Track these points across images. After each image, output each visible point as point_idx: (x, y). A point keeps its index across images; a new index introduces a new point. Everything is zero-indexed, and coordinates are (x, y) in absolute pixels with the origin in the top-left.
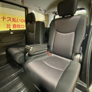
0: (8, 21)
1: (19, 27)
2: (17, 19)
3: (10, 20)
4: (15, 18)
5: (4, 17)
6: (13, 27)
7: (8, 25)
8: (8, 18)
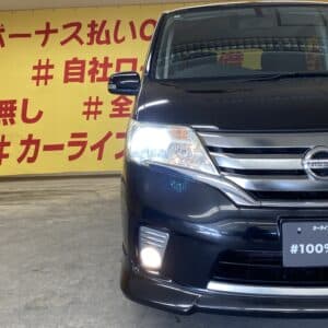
0: (63, 43)
1: (100, 75)
2: (118, 23)
3: (75, 36)
4: (104, 23)
5: (48, 25)
6: (67, 74)
7: (38, 67)
8: (65, 27)
